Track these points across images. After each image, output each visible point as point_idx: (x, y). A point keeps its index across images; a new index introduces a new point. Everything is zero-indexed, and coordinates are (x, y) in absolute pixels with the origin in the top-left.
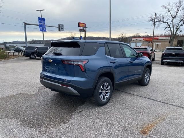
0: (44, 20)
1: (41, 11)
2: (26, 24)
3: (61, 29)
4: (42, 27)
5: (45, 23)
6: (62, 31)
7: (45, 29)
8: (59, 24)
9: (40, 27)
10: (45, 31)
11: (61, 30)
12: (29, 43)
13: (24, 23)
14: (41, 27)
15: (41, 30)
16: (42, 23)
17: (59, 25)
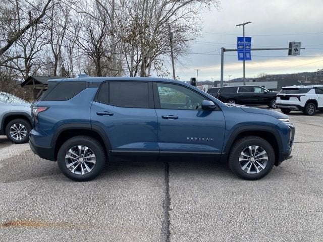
0: (249, 39)
1: (244, 25)
2: (224, 50)
3: (293, 51)
4: (243, 53)
5: (250, 46)
6: (295, 55)
7: (248, 56)
8: (290, 43)
9: (239, 53)
10: (249, 59)
11: (292, 53)
12: (252, 80)
13: (221, 50)
14: (241, 52)
15: (240, 59)
16: (243, 45)
17: (291, 45)
